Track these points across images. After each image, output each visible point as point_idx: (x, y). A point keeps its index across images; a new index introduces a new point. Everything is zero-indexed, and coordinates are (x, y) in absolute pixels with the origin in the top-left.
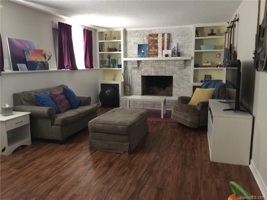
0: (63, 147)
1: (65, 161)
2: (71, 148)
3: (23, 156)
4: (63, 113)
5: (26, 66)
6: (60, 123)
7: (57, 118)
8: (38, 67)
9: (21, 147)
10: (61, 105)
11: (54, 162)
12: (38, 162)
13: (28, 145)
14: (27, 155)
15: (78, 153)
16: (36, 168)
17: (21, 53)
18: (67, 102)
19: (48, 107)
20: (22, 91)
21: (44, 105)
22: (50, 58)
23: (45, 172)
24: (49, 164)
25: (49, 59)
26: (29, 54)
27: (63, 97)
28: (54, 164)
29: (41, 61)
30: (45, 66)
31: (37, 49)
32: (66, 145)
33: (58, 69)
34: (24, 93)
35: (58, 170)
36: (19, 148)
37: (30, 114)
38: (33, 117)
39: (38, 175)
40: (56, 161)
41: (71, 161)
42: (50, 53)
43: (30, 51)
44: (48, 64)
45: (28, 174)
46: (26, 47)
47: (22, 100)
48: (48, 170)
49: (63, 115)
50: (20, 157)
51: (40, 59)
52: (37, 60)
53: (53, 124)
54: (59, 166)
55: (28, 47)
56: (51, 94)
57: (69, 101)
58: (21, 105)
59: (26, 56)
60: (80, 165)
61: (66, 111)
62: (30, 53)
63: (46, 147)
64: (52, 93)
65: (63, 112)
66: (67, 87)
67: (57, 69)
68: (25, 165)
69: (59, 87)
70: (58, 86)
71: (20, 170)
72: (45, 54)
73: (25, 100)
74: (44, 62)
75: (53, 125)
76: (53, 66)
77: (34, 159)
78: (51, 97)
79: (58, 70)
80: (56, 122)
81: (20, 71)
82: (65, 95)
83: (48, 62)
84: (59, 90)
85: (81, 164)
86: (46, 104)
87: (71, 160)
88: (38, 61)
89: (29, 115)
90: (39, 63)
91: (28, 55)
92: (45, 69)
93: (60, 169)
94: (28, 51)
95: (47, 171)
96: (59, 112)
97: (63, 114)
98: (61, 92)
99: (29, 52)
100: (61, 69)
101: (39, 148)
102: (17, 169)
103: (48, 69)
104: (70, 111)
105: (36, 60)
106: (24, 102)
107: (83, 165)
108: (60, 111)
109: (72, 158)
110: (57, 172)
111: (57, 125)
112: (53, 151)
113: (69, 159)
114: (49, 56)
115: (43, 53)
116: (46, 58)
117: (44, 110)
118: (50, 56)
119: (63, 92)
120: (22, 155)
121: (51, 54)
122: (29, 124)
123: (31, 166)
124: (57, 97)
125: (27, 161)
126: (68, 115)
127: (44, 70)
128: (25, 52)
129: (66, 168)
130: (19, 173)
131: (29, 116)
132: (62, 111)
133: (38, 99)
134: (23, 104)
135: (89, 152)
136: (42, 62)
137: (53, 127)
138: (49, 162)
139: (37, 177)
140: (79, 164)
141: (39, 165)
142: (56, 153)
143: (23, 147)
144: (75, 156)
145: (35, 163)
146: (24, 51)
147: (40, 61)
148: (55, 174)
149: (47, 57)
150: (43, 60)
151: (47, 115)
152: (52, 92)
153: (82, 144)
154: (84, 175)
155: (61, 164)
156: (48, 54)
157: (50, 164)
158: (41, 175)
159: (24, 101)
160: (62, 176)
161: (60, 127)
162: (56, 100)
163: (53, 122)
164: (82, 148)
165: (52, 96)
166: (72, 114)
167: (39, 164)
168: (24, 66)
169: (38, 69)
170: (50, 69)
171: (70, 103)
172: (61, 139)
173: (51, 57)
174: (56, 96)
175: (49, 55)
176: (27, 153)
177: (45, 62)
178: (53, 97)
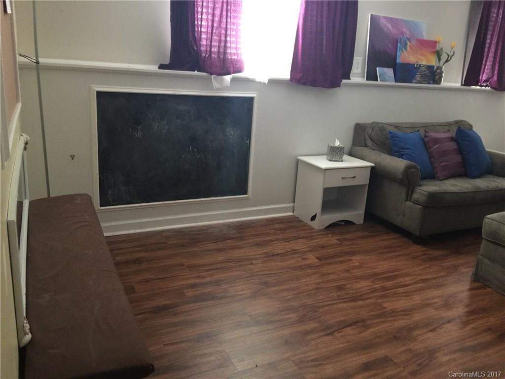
0: (417, 249)
1: (407, 280)
2: (431, 259)
3: (338, 240)
4: (441, 180)
5: (393, 71)
6: (422, 199)
7: (421, 188)
8: (418, 77)
9: (343, 223)
10: (442, 162)
11: (384, 273)
12: (356, 260)
13: (357, 223)
14: (346, 240)
15: (442, 274)
16: (347, 271)
17: (390, 46)
18: (457, 158)
19: (409, 161)
20: (371, 121)
21: (403, 155)
22: (449, 59)
23: (359, 286)
24: (373, 272)
25: (447, 61)
26: (406, 49)
27: (453, 145)
28: (384, 276)
29: (428, 64)
30: (433, 76)
31: (425, 38)
32: (424, 249)
33: (462, 85)
34: (374, 125)
35: (383, 291)
36: (338, 222)
37: (372, 168)
38: (376, 174)
39: (345, 285)
40: (389, 272)
41: (419, 285)
42: (452, 48)
43: (410, 42)
44: (441, 73)
45: (329, 274)
46: (402, 33)
47: (367, 137)
48: (366, 284)
49: (436, 185)
50: (333, 240)
51: (427, 60)
52: (420, 63)
53: (408, 197)
54: (389, 284)
55: (408, 34)
56: (426, 136)
57: (463, 158)
58: (364, 147)
59: (398, 53)
60: (433, 301)
61: (447, 178)
62: (408, 46)
63: (385, 238)
64: (427, 134)
65: (442, 178)
66: (471, 126)
67: (460, 85)
68: (333, 257)
69: (451, 124)
70: (451, 122)
71: (322, 262)
72: (442, 49)
73: (371, 140)
74: (433, 67)
75: (409, 200)
76: (453, 78)
77: (353, 253)
78: (424, 140)
79: (463, 87)
80: (415, 196)
81: (379, 82)
82: (458, 144)
83: (442, 68)
84: (449, 130)
85: (436, 300)
86: (408, 154)
87: (420, 283)
88: (420, 65)
89: (370, 168)
90: (423, 69)
91: (402, 51)
92: (432, 82)
93: (388, 291)
94: (406, 41)
95: (364, 285)
96: (431, 176)
97: (438, 182)
98: (449, 136)
99: (406, 44)
100: (471, 86)
101: (373, 236)
102: (317, 258)
103: (439, 82)
104: (457, 179)
105: (418, 62)
106: (369, 143)
107: (439, 304)
108: (436, 176)
109: (425, 281)
110: (379, 294)
111: (417, 203)
112: (394, 251)
113: (414, 281)
114: (448, 55)
115: (438, 49)
116: (439, 59)
117: (398, 164)
118: (452, 54)
119: (456, 136)
120: (338, 238)
121: (453, 50)
122: (368, 186)
123: (341, 262)
124: (438, 144)
125: (339, 251)
126: (445, 188)
127: (430, 83)
128: (399, 44)
129: (401, 295)
130: (316, 266)
131: (369, 170)
132: (438, 175)
133: (395, 140)
134: (366, 146)
135: (468, 283)
136: (430, 68)
137: (409, 203)
138: (375, 268)
139: (340, 288)
140: (433, 298)
141: (355, 268)
142: (397, 256)
143: (348, 223)
144: (433, 279)
145: (352, 260)
146: (396, 42)
147: (424, 65)
148: (375, 296)
149: (444, 57)
150: (433, 61)
151: (400, 177)
152: (428, 132)
153: (462, 260)
154: (431, 328)
155: (395, 281)
156: (447, 50)
157: (375, 274)
158: (349, 286)
159: (369, 140)
160: (385, 308)
161: (421, 207)
162: (432, 149)
163: (410, 193)
164: (456, 268)
165: (426, 139)
166: (458, 187)
167: (357, 264)
168: (389, 72)
169: (416, 81)
170: (444, 84)
171: (464, 163)
172: (417, 233)
173: (452, 58)
174: (436, 141)
175: (449, 53)
176: (348, 236)
177: (435, 68)
178: (427, 143)
